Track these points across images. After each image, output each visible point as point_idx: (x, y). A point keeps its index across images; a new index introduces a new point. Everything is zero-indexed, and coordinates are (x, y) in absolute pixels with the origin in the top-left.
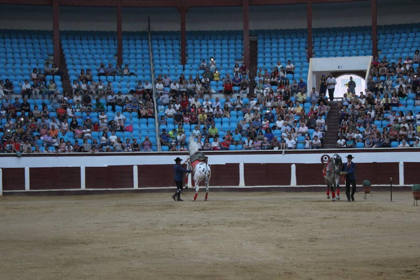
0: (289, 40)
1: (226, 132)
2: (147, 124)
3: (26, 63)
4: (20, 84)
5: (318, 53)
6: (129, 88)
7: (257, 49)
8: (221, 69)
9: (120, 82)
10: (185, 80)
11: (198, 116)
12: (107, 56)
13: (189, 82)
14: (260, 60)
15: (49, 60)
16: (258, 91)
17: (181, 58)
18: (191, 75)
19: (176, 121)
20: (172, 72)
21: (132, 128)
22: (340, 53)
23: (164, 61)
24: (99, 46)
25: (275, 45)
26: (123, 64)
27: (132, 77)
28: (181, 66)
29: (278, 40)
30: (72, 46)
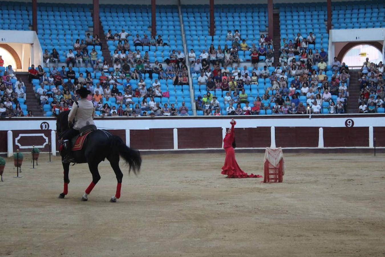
0: (308, 13)
1: (256, 98)
2: (182, 90)
3: (69, 34)
4: (65, 53)
5: (336, 25)
6: (163, 57)
7: (279, 22)
8: (247, 40)
9: (155, 52)
10: (215, 50)
11: (229, 83)
12: (142, 27)
13: (218, 51)
14: (282, 31)
15: (88, 31)
16: (283, 60)
17: (209, 29)
18: (219, 46)
19: (208, 88)
20: (203, 42)
21: (169, 94)
22: (358, 25)
23: (194, 33)
24: (134, 19)
25: (295, 18)
26: (156, 35)
27: (166, 47)
28: (210, 37)
29: (299, 13)
30: (110, 18)
